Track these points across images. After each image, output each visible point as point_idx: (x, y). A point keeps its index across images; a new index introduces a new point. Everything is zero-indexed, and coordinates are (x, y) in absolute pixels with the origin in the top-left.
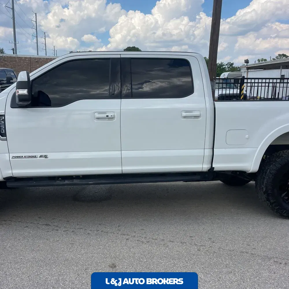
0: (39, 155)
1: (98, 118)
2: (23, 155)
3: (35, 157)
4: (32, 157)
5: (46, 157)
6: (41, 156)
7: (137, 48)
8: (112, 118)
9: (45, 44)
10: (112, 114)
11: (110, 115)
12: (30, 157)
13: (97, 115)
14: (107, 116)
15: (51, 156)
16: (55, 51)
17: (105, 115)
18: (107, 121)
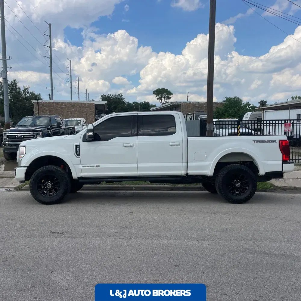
0: (95, 165)
1: (125, 146)
2: (88, 165)
3: (94, 166)
4: (92, 166)
5: (99, 166)
6: (96, 166)
7: (166, 89)
8: (133, 146)
9: (79, 88)
10: (133, 144)
11: (131, 145)
12: (91, 166)
13: (125, 145)
14: (130, 145)
15: (101, 166)
16: (87, 94)
17: (129, 145)
18: (130, 148)
